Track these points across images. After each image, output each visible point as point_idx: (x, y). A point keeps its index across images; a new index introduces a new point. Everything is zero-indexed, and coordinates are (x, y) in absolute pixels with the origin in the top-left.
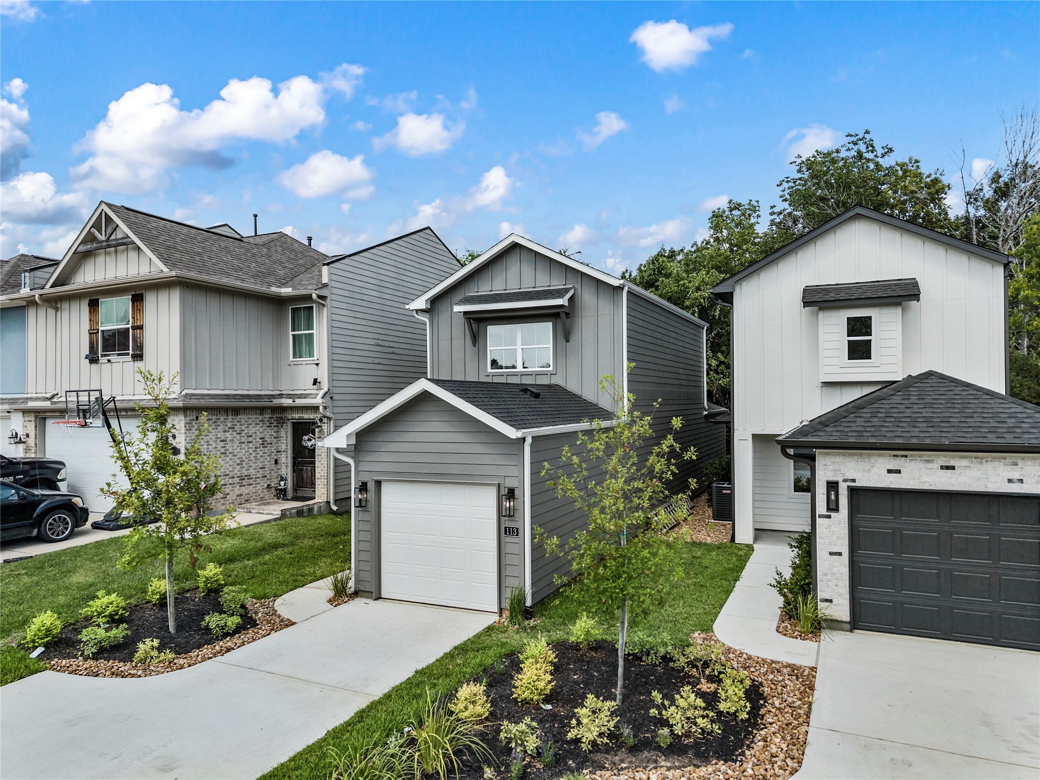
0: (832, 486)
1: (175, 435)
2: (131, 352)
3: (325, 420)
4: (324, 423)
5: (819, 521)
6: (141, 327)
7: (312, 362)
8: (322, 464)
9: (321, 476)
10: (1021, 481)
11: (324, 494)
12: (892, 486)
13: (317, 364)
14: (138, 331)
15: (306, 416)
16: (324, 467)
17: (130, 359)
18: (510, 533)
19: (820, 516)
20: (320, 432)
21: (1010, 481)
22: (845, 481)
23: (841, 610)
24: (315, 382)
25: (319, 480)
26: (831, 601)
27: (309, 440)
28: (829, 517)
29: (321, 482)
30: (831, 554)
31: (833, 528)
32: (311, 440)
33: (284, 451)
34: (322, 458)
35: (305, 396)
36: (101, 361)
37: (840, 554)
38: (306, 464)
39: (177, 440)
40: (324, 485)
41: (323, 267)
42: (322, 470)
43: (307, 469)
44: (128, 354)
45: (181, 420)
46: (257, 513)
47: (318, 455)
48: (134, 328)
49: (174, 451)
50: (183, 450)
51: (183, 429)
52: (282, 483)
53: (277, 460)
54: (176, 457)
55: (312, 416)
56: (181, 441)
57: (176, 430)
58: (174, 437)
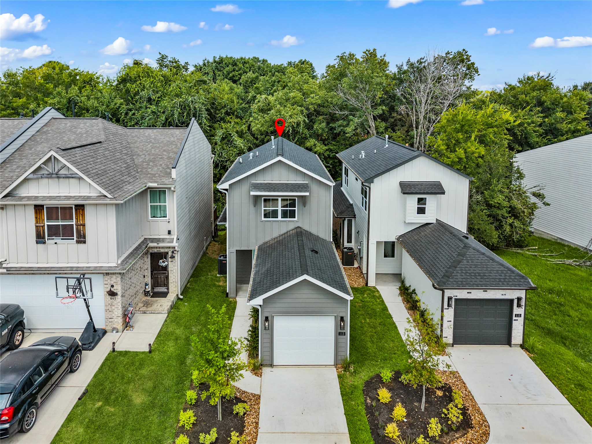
0: (450, 299)
2: (75, 239)
3: (176, 252)
5: (445, 310)
6: (84, 225)
7: (165, 221)
8: (174, 275)
9: (174, 281)
10: (505, 295)
11: (176, 290)
12: (469, 298)
13: (169, 222)
14: (82, 226)
15: (162, 250)
16: (176, 277)
17: (74, 243)
19: (445, 309)
21: (502, 295)
22: (454, 296)
23: (450, 340)
24: (170, 232)
25: (172, 284)
26: (447, 337)
27: (163, 262)
28: (448, 309)
30: (448, 321)
31: (449, 313)
32: (165, 262)
34: (174, 272)
36: (47, 243)
37: (451, 321)
38: (160, 274)
39: (115, 288)
40: (175, 286)
41: (172, 169)
42: (174, 278)
43: (161, 277)
45: (117, 277)
46: (150, 313)
48: (78, 225)
49: (112, 294)
50: (120, 293)
51: (119, 282)
52: (147, 287)
53: (144, 276)
54: (114, 297)
55: (166, 250)
56: (118, 288)
57: (114, 282)
58: (112, 286)
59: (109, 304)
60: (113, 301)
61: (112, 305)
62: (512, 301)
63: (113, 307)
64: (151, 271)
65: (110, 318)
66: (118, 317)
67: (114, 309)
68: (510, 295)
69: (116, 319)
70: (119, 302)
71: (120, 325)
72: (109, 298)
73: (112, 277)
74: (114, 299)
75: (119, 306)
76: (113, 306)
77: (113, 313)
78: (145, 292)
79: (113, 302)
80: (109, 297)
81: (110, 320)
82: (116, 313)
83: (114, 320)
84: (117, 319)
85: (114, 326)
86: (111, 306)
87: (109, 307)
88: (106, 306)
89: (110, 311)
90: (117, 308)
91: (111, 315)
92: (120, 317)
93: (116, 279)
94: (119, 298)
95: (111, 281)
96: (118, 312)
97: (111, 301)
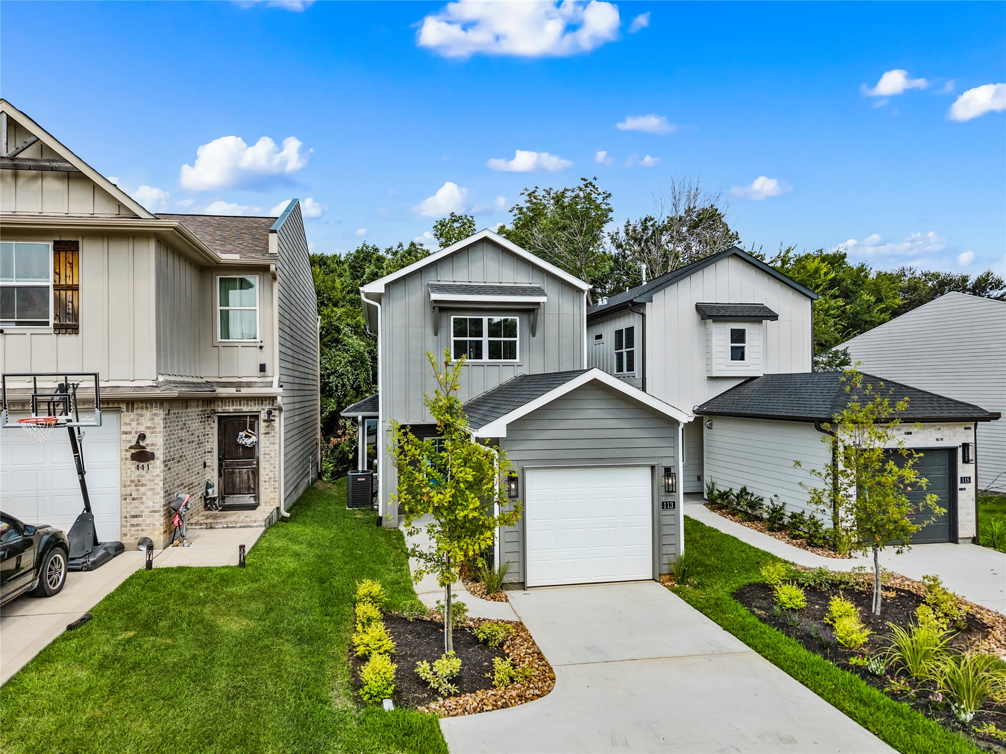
1: (144, 435)
2: (52, 320)
3: (276, 413)
4: (274, 416)
6: (75, 288)
7: (254, 345)
8: (271, 464)
9: (270, 478)
10: (942, 438)
11: (274, 499)
13: (261, 347)
14: (69, 293)
15: (245, 408)
16: (274, 467)
17: (52, 331)
18: (667, 507)
20: (268, 426)
21: (937, 440)
24: (263, 368)
25: (267, 484)
27: (247, 436)
29: (270, 485)
32: (250, 437)
33: (209, 452)
34: (271, 457)
35: (249, 385)
38: (238, 465)
39: (148, 441)
40: (274, 488)
41: (270, 235)
42: (271, 471)
43: (239, 472)
44: (47, 323)
45: (155, 415)
46: (223, 528)
47: (265, 454)
48: (57, 287)
49: (141, 456)
50: (160, 454)
51: (160, 427)
52: (210, 491)
53: (205, 463)
54: (145, 464)
55: (255, 408)
56: (156, 443)
57: (148, 428)
58: (142, 437)
59: (132, 481)
60: (144, 473)
61: (138, 484)
62: (952, 451)
63: (142, 489)
64: (220, 459)
65: (134, 517)
66: (155, 512)
67: (144, 494)
68: (950, 440)
69: (149, 516)
70: (158, 476)
71: (157, 533)
72: (133, 468)
73: (141, 416)
74: (146, 468)
75: (158, 484)
76: (142, 485)
77: (143, 503)
78: (206, 499)
79: (142, 476)
80: (132, 465)
81: (135, 521)
82: (150, 504)
83: (144, 520)
84: (152, 516)
85: (144, 535)
86: (136, 486)
87: (133, 488)
88: (125, 486)
89: (134, 499)
90: (153, 489)
91: (136, 507)
92: (159, 511)
93: (153, 419)
94: (157, 466)
95: (138, 424)
96: (154, 500)
97: (138, 473)
